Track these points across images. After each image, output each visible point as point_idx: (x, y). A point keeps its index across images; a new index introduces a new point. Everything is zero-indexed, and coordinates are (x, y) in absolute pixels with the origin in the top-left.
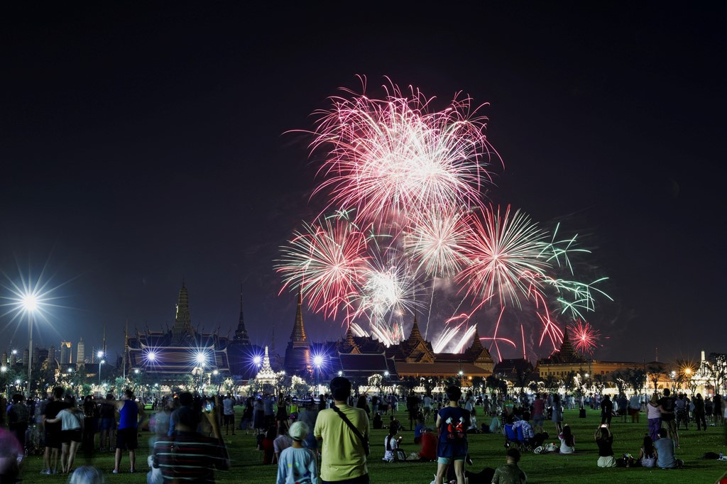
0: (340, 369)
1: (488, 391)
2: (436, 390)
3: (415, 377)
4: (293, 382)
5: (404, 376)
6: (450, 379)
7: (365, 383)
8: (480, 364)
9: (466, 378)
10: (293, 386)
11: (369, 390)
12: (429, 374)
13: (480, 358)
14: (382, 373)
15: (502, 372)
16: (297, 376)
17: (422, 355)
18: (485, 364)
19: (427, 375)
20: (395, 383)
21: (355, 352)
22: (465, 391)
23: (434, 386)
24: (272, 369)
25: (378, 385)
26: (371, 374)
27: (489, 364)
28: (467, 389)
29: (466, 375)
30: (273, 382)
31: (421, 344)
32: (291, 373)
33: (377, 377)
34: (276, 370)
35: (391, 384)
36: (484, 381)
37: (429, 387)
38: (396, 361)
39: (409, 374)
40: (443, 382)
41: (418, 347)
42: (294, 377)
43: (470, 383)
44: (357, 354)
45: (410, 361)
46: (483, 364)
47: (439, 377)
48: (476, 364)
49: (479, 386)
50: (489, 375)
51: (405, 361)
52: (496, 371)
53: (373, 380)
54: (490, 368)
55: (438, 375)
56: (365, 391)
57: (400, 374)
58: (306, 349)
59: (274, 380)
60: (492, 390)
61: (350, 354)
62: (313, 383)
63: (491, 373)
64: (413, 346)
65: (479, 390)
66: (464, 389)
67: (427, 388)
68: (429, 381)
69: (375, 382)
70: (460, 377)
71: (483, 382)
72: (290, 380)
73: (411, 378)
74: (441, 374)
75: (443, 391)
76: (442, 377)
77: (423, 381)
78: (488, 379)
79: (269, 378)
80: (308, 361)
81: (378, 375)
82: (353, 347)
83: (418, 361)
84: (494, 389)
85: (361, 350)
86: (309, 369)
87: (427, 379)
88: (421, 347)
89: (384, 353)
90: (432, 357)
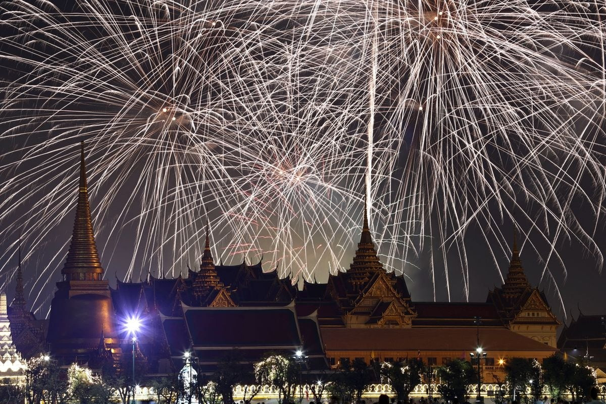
0: (187, 347)
1: (546, 392)
2: (419, 392)
3: (367, 361)
4: (71, 380)
5: (342, 360)
6: (454, 365)
7: (248, 379)
8: (523, 328)
9: (491, 362)
10: (70, 391)
11: (259, 396)
12: (403, 354)
13: (524, 314)
14: (288, 354)
15: (581, 346)
16: (81, 365)
17: (383, 306)
18: (538, 328)
19: (395, 355)
20: (319, 377)
21: (221, 303)
22: (490, 393)
23: (415, 382)
24: (19, 350)
25: (278, 383)
26: (261, 356)
27: (547, 328)
28: (495, 388)
29: (490, 355)
30: (21, 382)
31: (379, 283)
32: (64, 358)
33: (277, 364)
34: (26, 352)
35: (309, 380)
36: (537, 369)
37: (402, 385)
38: (321, 323)
39: (352, 355)
40: (435, 372)
41: (374, 290)
42: (75, 368)
43: (503, 376)
44: (226, 307)
45: (354, 322)
46: (533, 328)
47: (425, 361)
48: (514, 328)
49: (524, 381)
50: (548, 354)
51: (342, 323)
52: (564, 343)
53: (265, 370)
54: (550, 337)
55: (424, 355)
56: (248, 397)
57: (331, 354)
58: (103, 297)
59: (24, 377)
60: (556, 392)
61: (210, 308)
62: (122, 381)
63: (550, 349)
64: (361, 287)
65: (524, 390)
66: (488, 388)
67: (396, 387)
68: (403, 370)
69: (272, 375)
70: (477, 360)
71: (534, 372)
72: (64, 376)
73: (359, 363)
74: (430, 354)
75: (435, 394)
76: (432, 361)
77: (386, 371)
78: (546, 363)
79: (10, 372)
80: (107, 327)
81: (279, 357)
82: (217, 292)
83: (373, 321)
84: (563, 388)
85: (235, 299)
86: (110, 346)
87: (398, 365)
88: (379, 288)
89: (292, 305)
90: (407, 313)
